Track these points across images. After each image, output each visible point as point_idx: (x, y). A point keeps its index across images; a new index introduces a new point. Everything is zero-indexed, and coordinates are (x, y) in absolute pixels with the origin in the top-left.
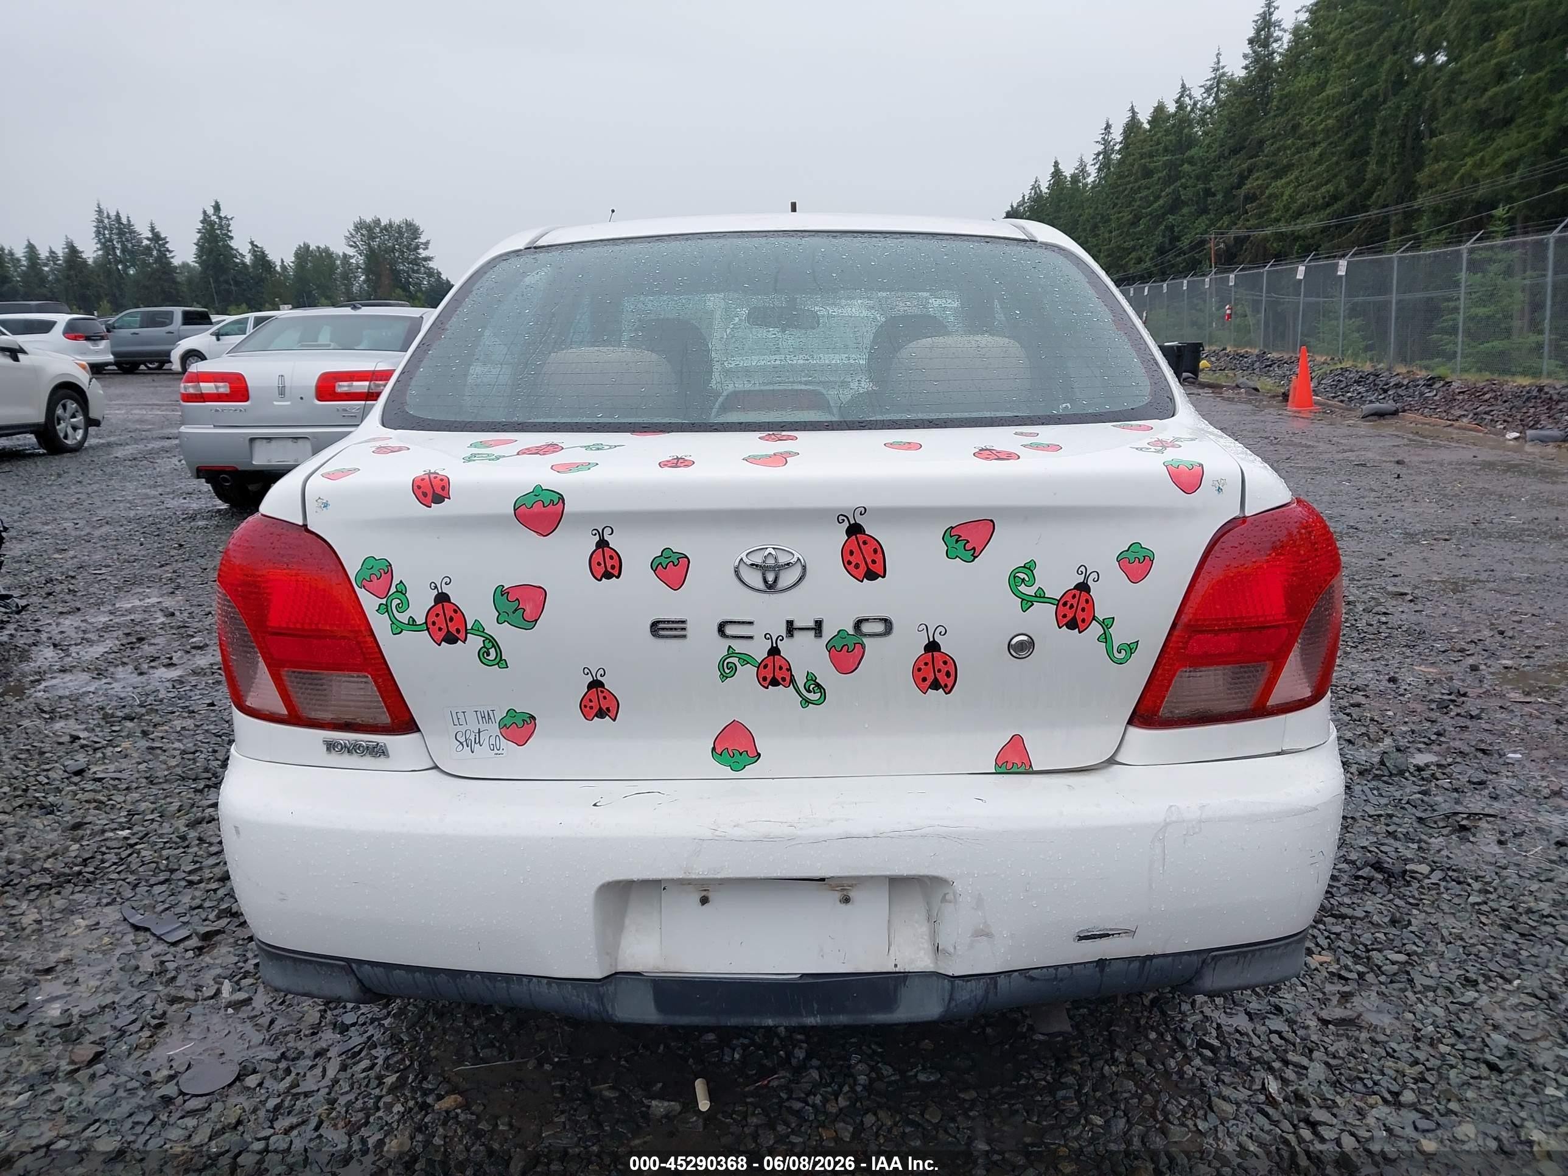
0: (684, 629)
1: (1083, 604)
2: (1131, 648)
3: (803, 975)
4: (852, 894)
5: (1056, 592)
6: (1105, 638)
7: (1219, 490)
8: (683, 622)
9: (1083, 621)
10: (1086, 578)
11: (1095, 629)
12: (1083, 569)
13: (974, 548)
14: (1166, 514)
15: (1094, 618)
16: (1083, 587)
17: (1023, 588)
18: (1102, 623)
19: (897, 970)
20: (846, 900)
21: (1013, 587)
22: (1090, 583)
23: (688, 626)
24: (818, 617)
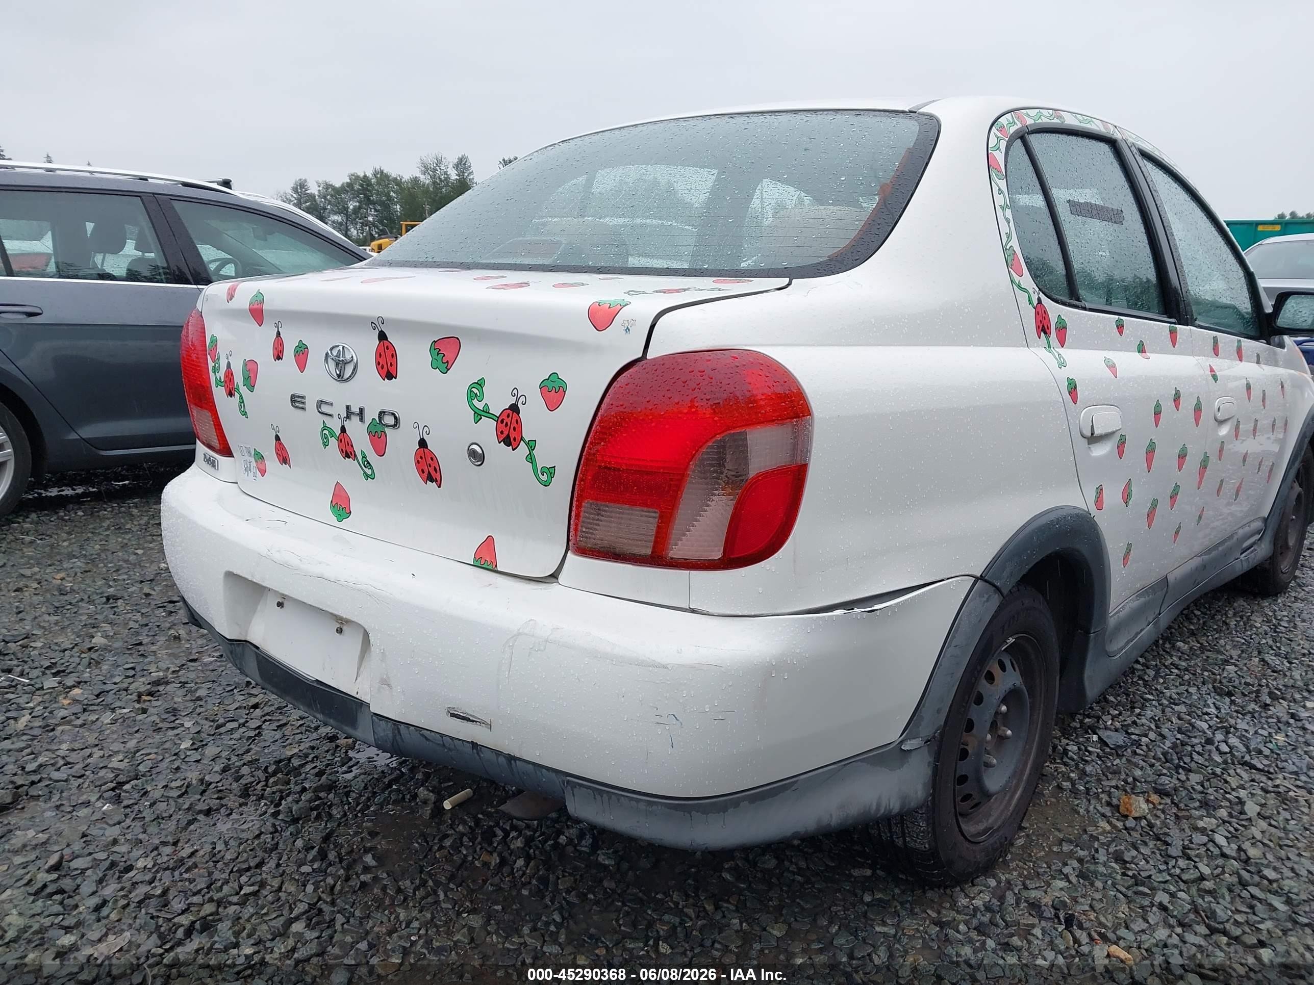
0: (303, 403)
1: (514, 424)
2: (551, 472)
3: (317, 680)
4: (344, 628)
5: (496, 411)
6: (531, 459)
7: (627, 330)
8: (302, 397)
9: (515, 439)
10: (517, 400)
11: (523, 448)
12: (515, 391)
13: (448, 362)
14: (579, 348)
15: (522, 438)
16: (514, 408)
17: (475, 402)
18: (527, 444)
19: (357, 696)
20: (340, 631)
21: (470, 399)
22: (520, 405)
23: (307, 401)
24: (361, 406)
